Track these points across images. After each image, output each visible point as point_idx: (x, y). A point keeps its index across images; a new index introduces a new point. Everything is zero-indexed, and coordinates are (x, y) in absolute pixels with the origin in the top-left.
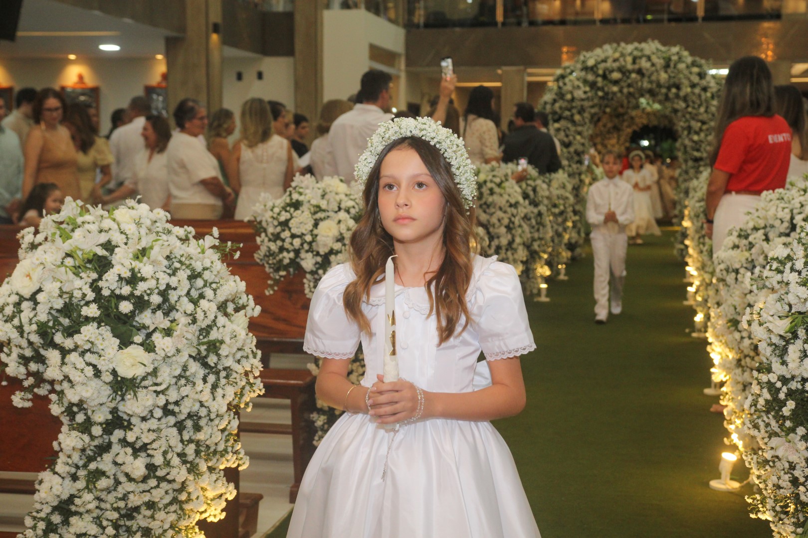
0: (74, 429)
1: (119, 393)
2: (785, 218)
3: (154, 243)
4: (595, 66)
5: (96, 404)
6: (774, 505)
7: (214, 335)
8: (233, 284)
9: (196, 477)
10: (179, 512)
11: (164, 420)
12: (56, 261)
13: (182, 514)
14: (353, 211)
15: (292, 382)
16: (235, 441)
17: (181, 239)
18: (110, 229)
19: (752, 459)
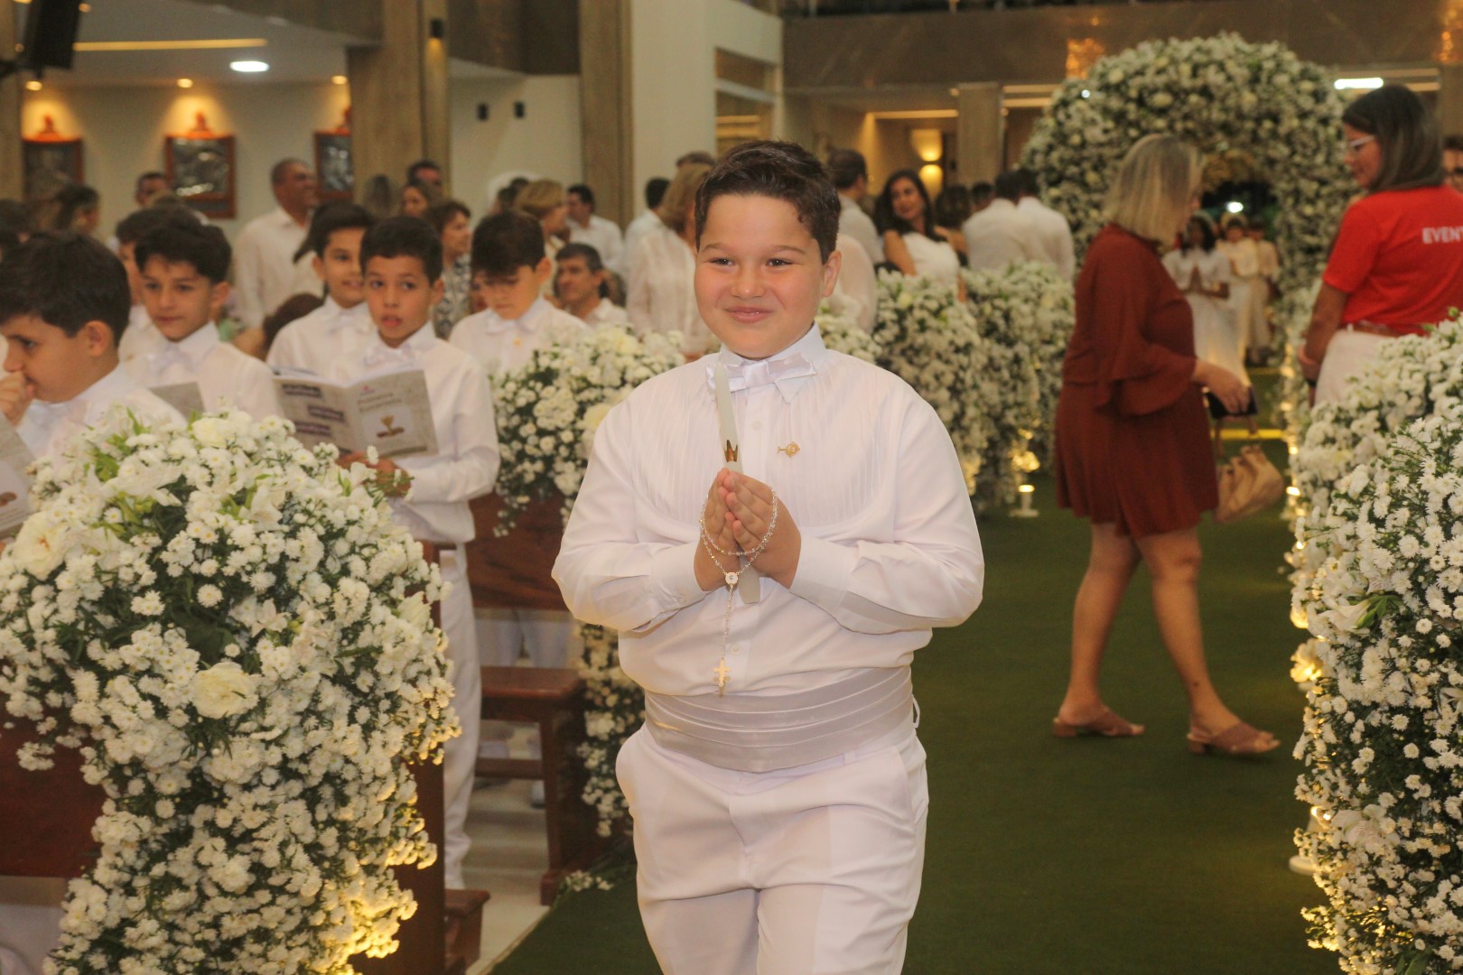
0: (124, 807)
1: (201, 745)
2: (1414, 389)
3: (259, 481)
4: (1124, 82)
5: (162, 763)
6: (1346, 927)
7: (366, 639)
8: (399, 549)
9: (341, 884)
10: (314, 945)
11: (280, 790)
12: (88, 516)
13: (318, 950)
15: (542, 691)
16: (413, 816)
17: (308, 470)
18: (183, 458)
19: (1310, 844)
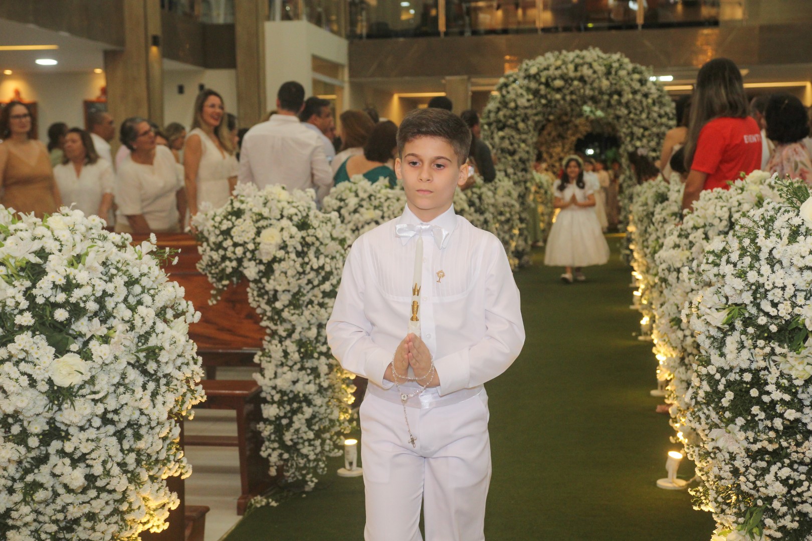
0: (9, 440)
1: (56, 402)
2: (724, 216)
3: (89, 249)
4: (538, 74)
5: (32, 414)
6: (716, 496)
7: (153, 341)
8: (171, 289)
9: (138, 487)
10: (121, 523)
11: (102, 430)
13: (124, 525)
14: (295, 219)
15: (237, 392)
16: (177, 449)
17: (117, 246)
18: (43, 236)
19: (694, 452)
